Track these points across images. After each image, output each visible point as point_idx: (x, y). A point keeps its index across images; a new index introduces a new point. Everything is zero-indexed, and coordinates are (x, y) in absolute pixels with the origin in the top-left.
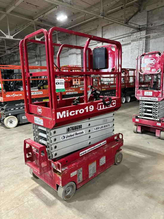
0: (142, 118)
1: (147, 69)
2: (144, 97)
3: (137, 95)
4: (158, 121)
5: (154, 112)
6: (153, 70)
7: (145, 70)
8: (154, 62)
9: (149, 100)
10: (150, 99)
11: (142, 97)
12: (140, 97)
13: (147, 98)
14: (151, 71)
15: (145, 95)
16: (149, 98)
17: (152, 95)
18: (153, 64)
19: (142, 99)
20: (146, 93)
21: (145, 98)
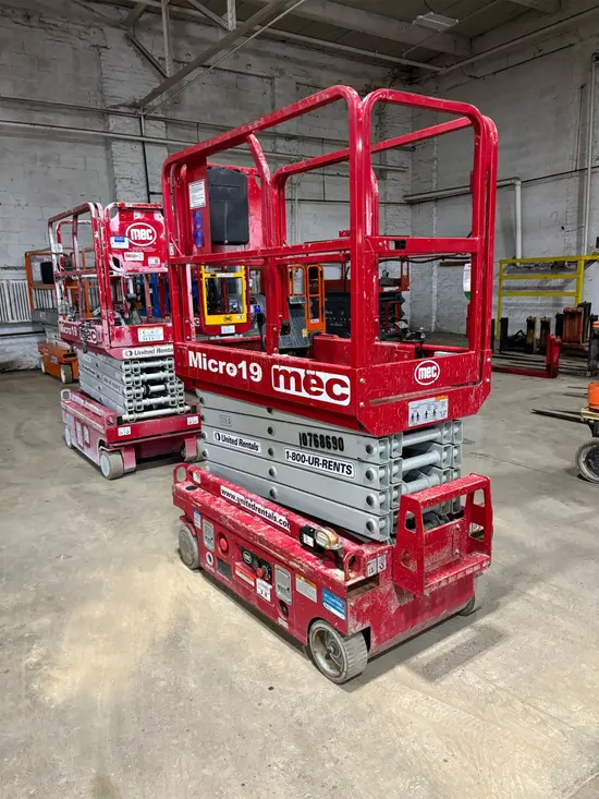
0: (139, 420)
1: (134, 256)
2: (137, 349)
3: (114, 344)
4: (188, 412)
5: (172, 391)
6: (151, 261)
7: (126, 259)
8: (152, 234)
9: (156, 354)
10: (159, 350)
11: (133, 350)
12: (124, 352)
13: (148, 349)
14: (145, 263)
15: (141, 339)
16: (156, 348)
17: (162, 338)
18: (149, 241)
19: (134, 356)
20: (145, 334)
21: (141, 349)
